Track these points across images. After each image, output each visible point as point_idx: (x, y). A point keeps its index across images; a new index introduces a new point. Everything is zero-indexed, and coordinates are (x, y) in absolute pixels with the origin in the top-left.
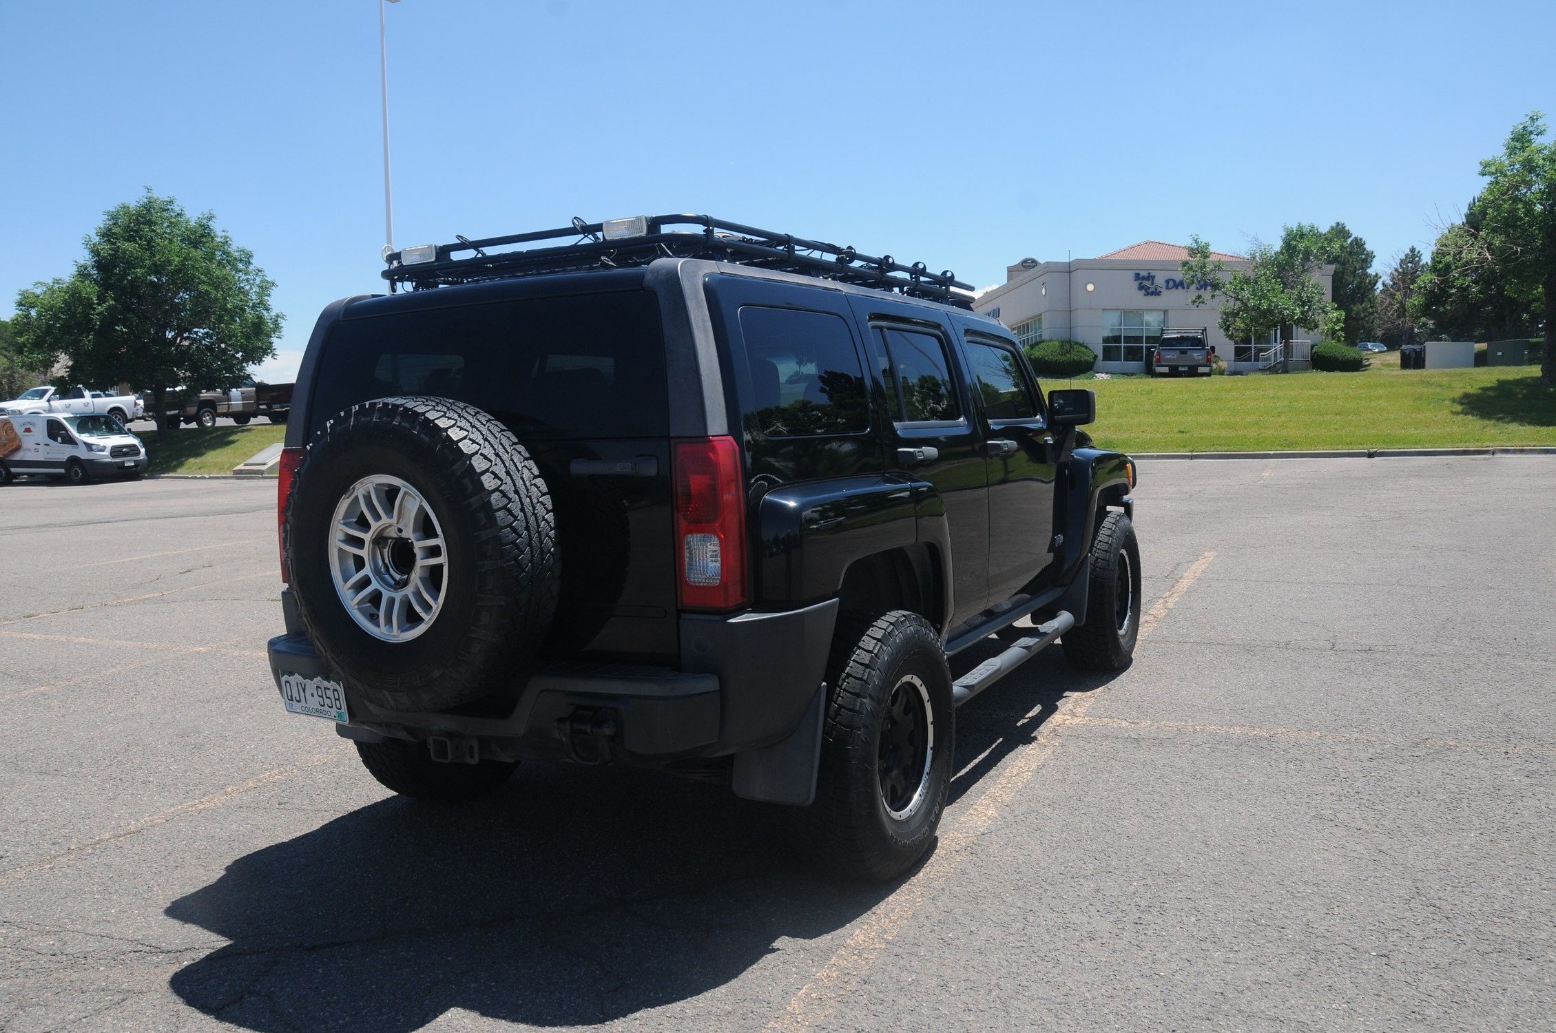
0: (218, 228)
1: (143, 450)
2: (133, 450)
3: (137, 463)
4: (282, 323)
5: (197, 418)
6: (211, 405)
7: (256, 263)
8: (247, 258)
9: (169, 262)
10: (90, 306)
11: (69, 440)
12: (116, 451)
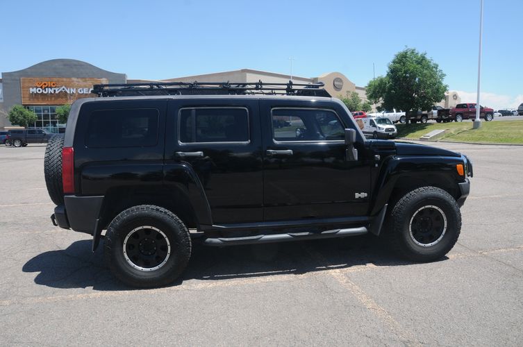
0: (428, 57)
1: (396, 130)
2: (393, 130)
3: (393, 134)
4: (448, 88)
5: (421, 120)
6: (426, 116)
7: (439, 68)
8: (436, 67)
9: (409, 70)
10: (386, 84)
11: (374, 126)
12: (387, 130)
